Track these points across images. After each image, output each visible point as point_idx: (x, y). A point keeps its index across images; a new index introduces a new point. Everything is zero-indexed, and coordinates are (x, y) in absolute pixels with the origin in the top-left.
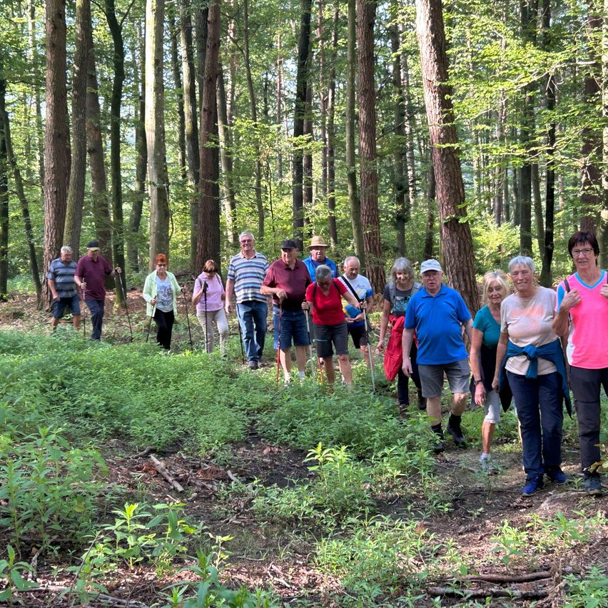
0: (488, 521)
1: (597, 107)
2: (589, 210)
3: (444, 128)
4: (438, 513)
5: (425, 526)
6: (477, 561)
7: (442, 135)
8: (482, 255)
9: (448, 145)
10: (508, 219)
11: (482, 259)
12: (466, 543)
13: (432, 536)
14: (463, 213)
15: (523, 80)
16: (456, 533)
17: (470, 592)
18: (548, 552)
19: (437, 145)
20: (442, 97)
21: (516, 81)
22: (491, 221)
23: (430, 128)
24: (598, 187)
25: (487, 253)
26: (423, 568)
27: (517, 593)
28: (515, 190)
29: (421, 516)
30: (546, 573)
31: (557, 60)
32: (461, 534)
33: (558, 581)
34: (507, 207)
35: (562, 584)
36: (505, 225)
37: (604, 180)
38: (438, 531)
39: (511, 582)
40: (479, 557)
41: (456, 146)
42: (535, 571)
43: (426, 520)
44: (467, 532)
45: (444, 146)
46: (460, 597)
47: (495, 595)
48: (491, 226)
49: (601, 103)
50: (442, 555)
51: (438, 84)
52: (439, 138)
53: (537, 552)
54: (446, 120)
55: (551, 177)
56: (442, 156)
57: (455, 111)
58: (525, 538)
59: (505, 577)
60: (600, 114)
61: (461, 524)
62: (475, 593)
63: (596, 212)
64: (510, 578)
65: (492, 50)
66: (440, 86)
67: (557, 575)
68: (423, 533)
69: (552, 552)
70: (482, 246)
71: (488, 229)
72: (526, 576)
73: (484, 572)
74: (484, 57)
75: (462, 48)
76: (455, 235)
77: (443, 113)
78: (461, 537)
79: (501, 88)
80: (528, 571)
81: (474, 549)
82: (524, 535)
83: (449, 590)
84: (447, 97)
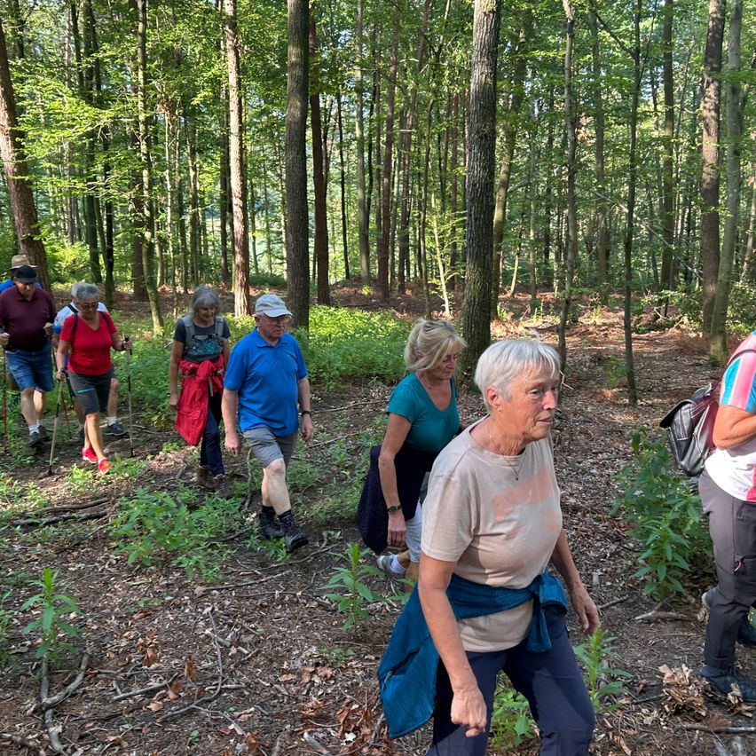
0: (62, 467)
1: (138, 154)
2: (136, 231)
3: (17, 164)
4: (22, 465)
5: (11, 476)
6: (53, 497)
7: (15, 170)
8: (60, 267)
9: (20, 177)
10: (80, 240)
11: (60, 270)
12: (44, 485)
13: (16, 482)
14: (37, 231)
15: (79, 130)
16: (37, 478)
17: (45, 520)
18: (108, 484)
19: (11, 177)
20: (13, 140)
21: (74, 130)
22: (66, 240)
23: (5, 163)
24: (141, 214)
25: (64, 265)
26: (9, 507)
27: (83, 515)
28: (85, 217)
29: (8, 469)
30: (106, 499)
31: (106, 117)
32: (41, 478)
33: (114, 503)
34: (79, 230)
35: (117, 505)
36: (77, 244)
37: (145, 209)
38: (21, 479)
39: (78, 509)
40: (55, 494)
41: (27, 178)
42: (98, 498)
43: (11, 471)
44: (45, 476)
45: (16, 178)
46: (38, 524)
47: (65, 519)
48: (66, 244)
49: (140, 151)
50: (25, 496)
51: (9, 128)
52: (13, 172)
53: (99, 485)
54: (17, 158)
55: (109, 207)
56: (17, 186)
57: (26, 152)
58: (91, 475)
59: (74, 506)
60: (140, 159)
61: (41, 471)
62: (51, 520)
63: (141, 234)
64: (78, 506)
65: (56, 105)
66: (11, 130)
67: (113, 498)
68: (8, 481)
69: (111, 483)
70: (60, 260)
71: (64, 247)
72: (90, 503)
73: (58, 504)
74: (49, 110)
75: (31, 102)
76: (31, 249)
77: (15, 152)
78: (40, 481)
79: (61, 135)
80: (92, 499)
81: (50, 489)
82: (90, 474)
83: (30, 521)
84: (17, 139)
